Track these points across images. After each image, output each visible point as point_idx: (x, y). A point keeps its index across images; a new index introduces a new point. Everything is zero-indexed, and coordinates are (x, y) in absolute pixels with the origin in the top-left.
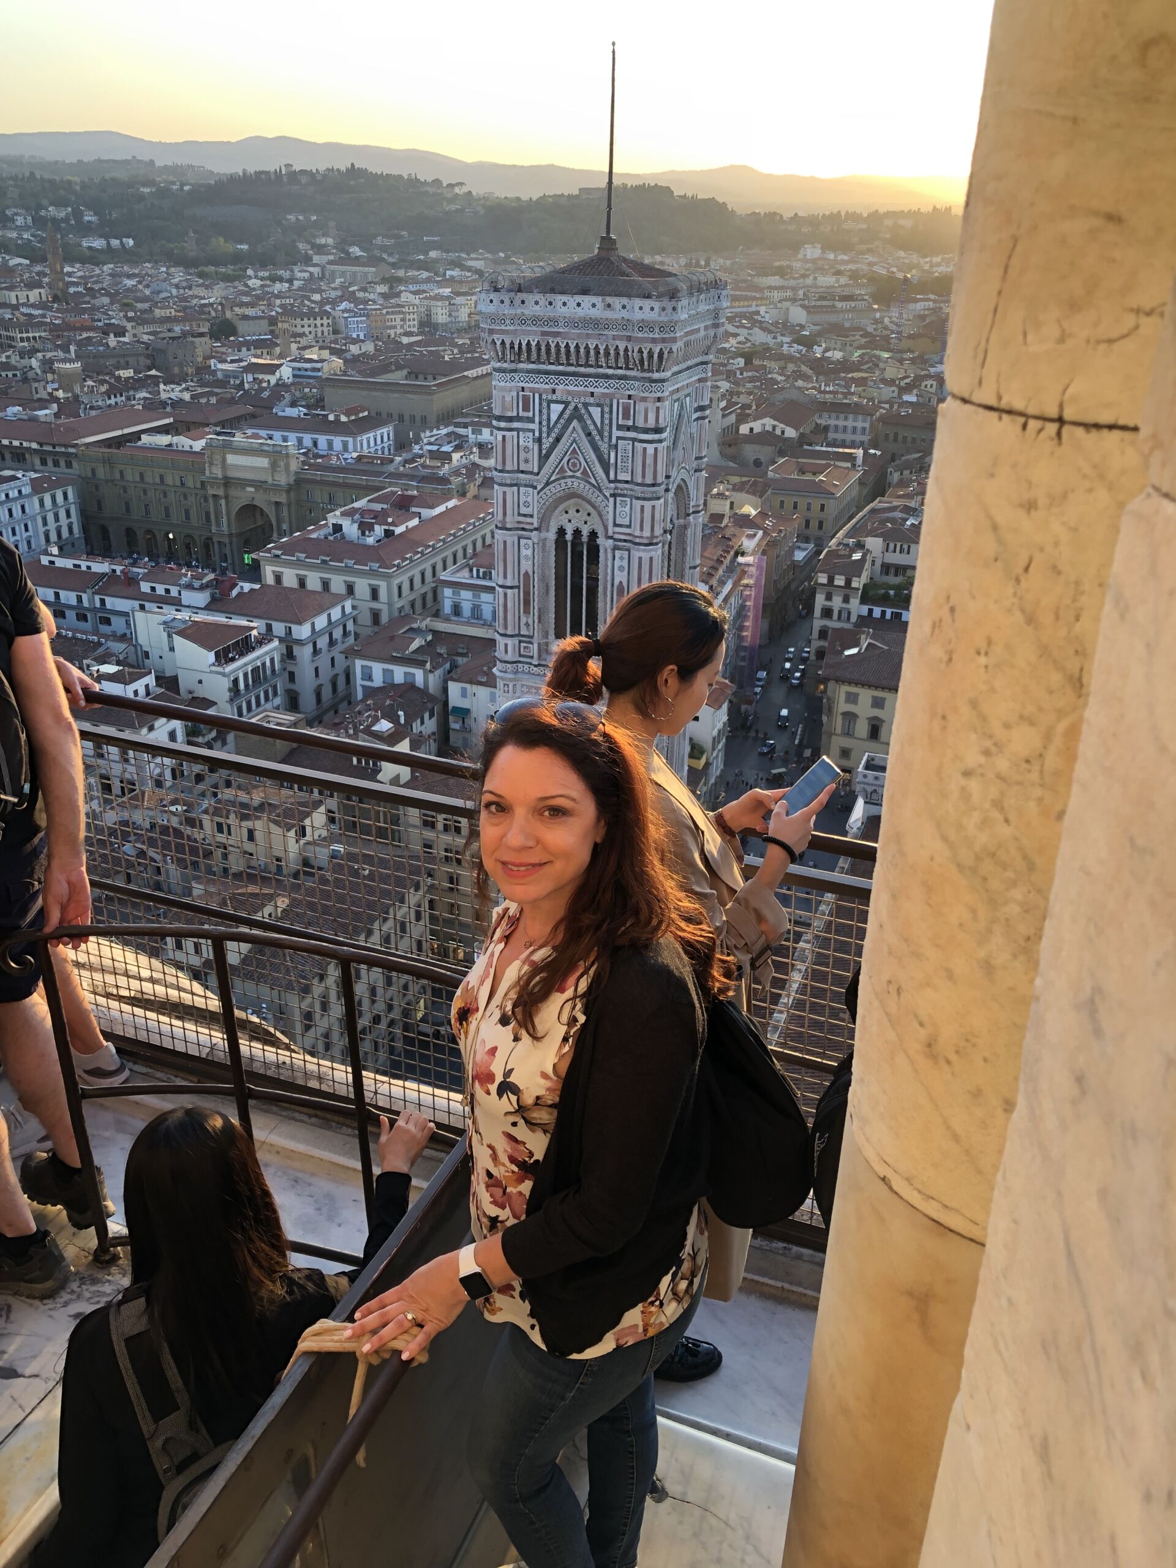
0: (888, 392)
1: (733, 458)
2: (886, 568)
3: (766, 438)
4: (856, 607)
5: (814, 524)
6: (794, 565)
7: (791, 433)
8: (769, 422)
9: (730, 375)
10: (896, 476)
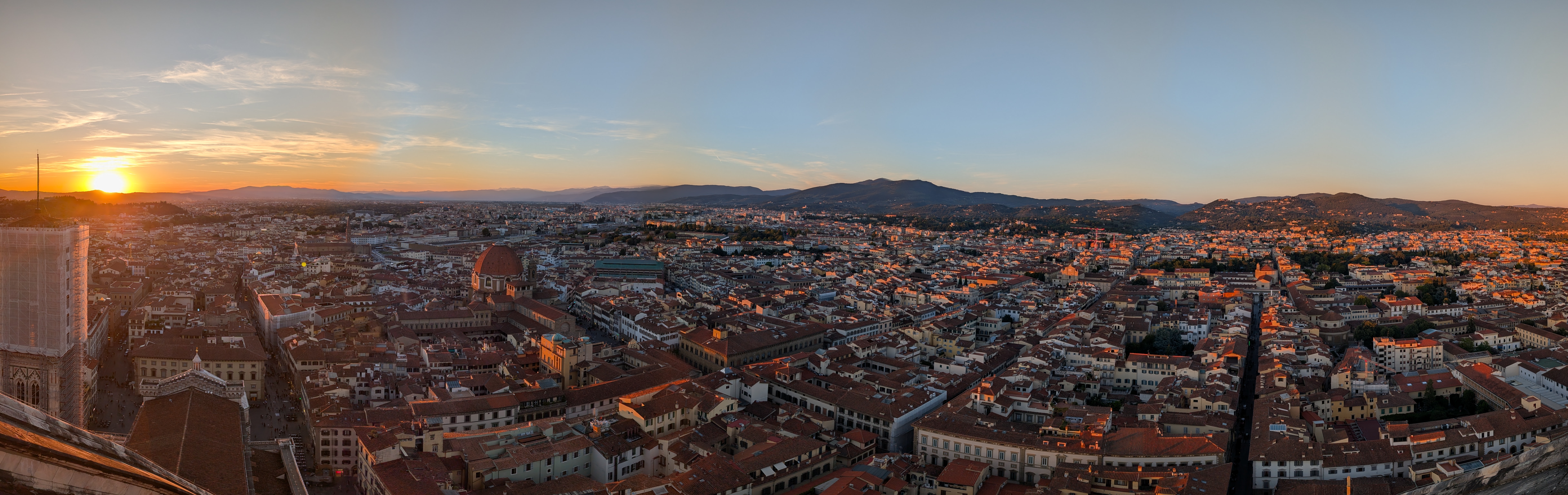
0: (151, 258)
1: (98, 282)
2: (153, 316)
3: (109, 275)
4: (144, 331)
5: (128, 303)
6: (122, 317)
7: (117, 273)
8: (109, 270)
9: (96, 255)
10: (155, 285)
